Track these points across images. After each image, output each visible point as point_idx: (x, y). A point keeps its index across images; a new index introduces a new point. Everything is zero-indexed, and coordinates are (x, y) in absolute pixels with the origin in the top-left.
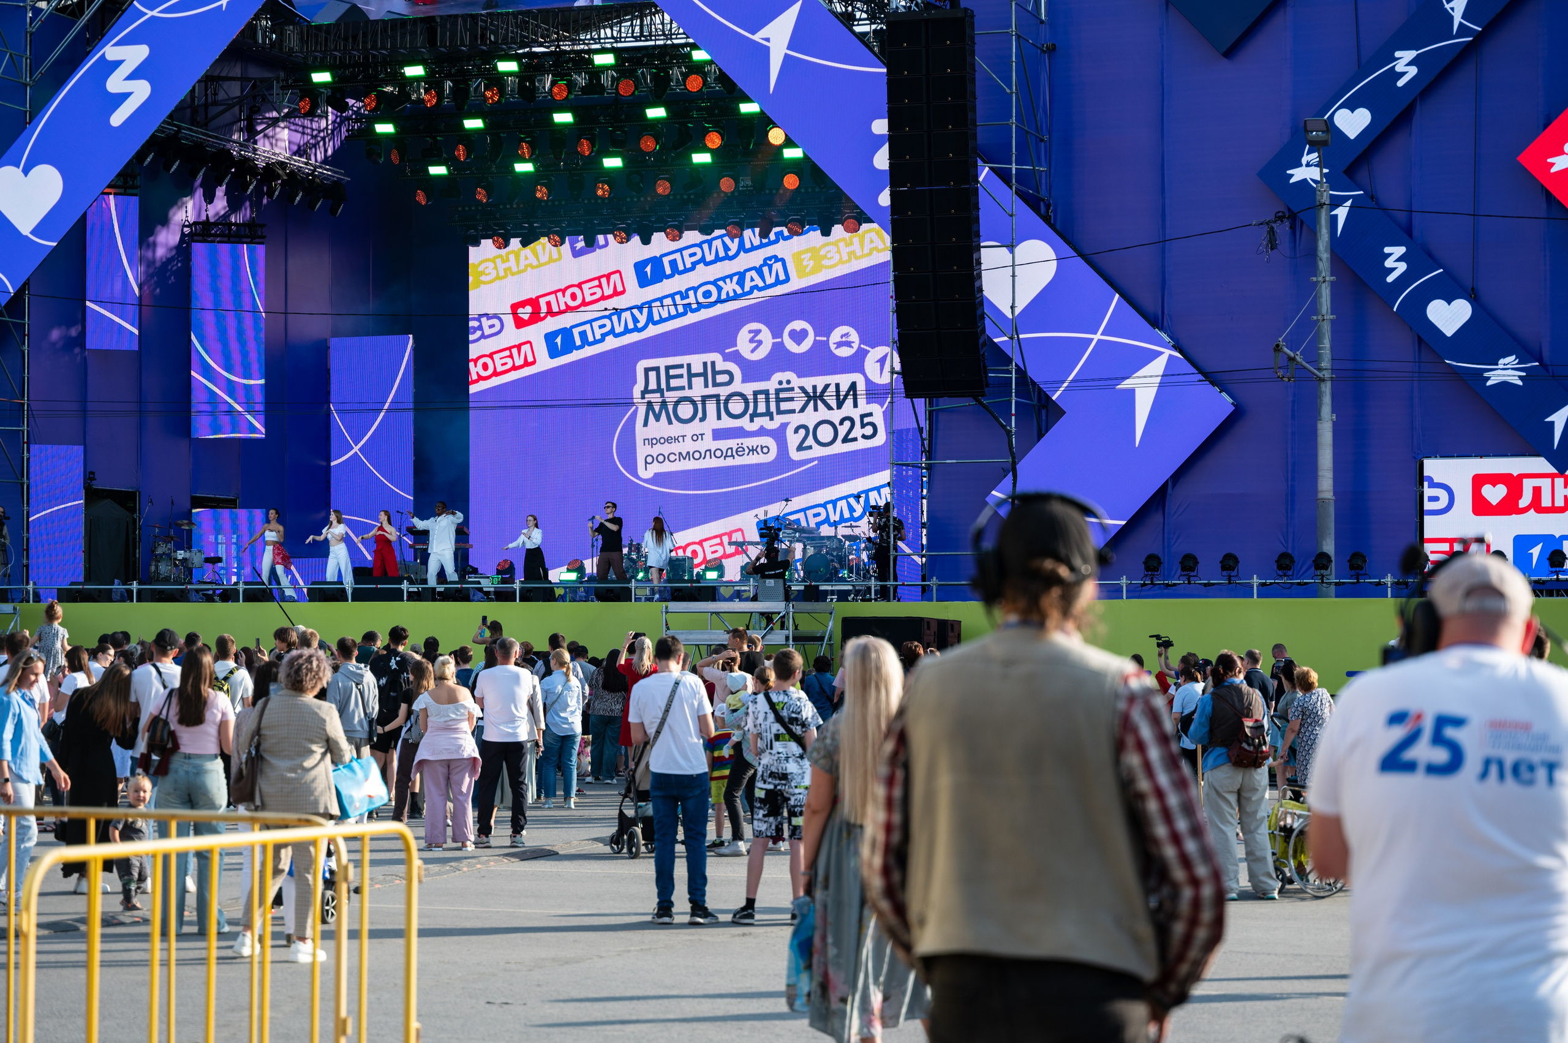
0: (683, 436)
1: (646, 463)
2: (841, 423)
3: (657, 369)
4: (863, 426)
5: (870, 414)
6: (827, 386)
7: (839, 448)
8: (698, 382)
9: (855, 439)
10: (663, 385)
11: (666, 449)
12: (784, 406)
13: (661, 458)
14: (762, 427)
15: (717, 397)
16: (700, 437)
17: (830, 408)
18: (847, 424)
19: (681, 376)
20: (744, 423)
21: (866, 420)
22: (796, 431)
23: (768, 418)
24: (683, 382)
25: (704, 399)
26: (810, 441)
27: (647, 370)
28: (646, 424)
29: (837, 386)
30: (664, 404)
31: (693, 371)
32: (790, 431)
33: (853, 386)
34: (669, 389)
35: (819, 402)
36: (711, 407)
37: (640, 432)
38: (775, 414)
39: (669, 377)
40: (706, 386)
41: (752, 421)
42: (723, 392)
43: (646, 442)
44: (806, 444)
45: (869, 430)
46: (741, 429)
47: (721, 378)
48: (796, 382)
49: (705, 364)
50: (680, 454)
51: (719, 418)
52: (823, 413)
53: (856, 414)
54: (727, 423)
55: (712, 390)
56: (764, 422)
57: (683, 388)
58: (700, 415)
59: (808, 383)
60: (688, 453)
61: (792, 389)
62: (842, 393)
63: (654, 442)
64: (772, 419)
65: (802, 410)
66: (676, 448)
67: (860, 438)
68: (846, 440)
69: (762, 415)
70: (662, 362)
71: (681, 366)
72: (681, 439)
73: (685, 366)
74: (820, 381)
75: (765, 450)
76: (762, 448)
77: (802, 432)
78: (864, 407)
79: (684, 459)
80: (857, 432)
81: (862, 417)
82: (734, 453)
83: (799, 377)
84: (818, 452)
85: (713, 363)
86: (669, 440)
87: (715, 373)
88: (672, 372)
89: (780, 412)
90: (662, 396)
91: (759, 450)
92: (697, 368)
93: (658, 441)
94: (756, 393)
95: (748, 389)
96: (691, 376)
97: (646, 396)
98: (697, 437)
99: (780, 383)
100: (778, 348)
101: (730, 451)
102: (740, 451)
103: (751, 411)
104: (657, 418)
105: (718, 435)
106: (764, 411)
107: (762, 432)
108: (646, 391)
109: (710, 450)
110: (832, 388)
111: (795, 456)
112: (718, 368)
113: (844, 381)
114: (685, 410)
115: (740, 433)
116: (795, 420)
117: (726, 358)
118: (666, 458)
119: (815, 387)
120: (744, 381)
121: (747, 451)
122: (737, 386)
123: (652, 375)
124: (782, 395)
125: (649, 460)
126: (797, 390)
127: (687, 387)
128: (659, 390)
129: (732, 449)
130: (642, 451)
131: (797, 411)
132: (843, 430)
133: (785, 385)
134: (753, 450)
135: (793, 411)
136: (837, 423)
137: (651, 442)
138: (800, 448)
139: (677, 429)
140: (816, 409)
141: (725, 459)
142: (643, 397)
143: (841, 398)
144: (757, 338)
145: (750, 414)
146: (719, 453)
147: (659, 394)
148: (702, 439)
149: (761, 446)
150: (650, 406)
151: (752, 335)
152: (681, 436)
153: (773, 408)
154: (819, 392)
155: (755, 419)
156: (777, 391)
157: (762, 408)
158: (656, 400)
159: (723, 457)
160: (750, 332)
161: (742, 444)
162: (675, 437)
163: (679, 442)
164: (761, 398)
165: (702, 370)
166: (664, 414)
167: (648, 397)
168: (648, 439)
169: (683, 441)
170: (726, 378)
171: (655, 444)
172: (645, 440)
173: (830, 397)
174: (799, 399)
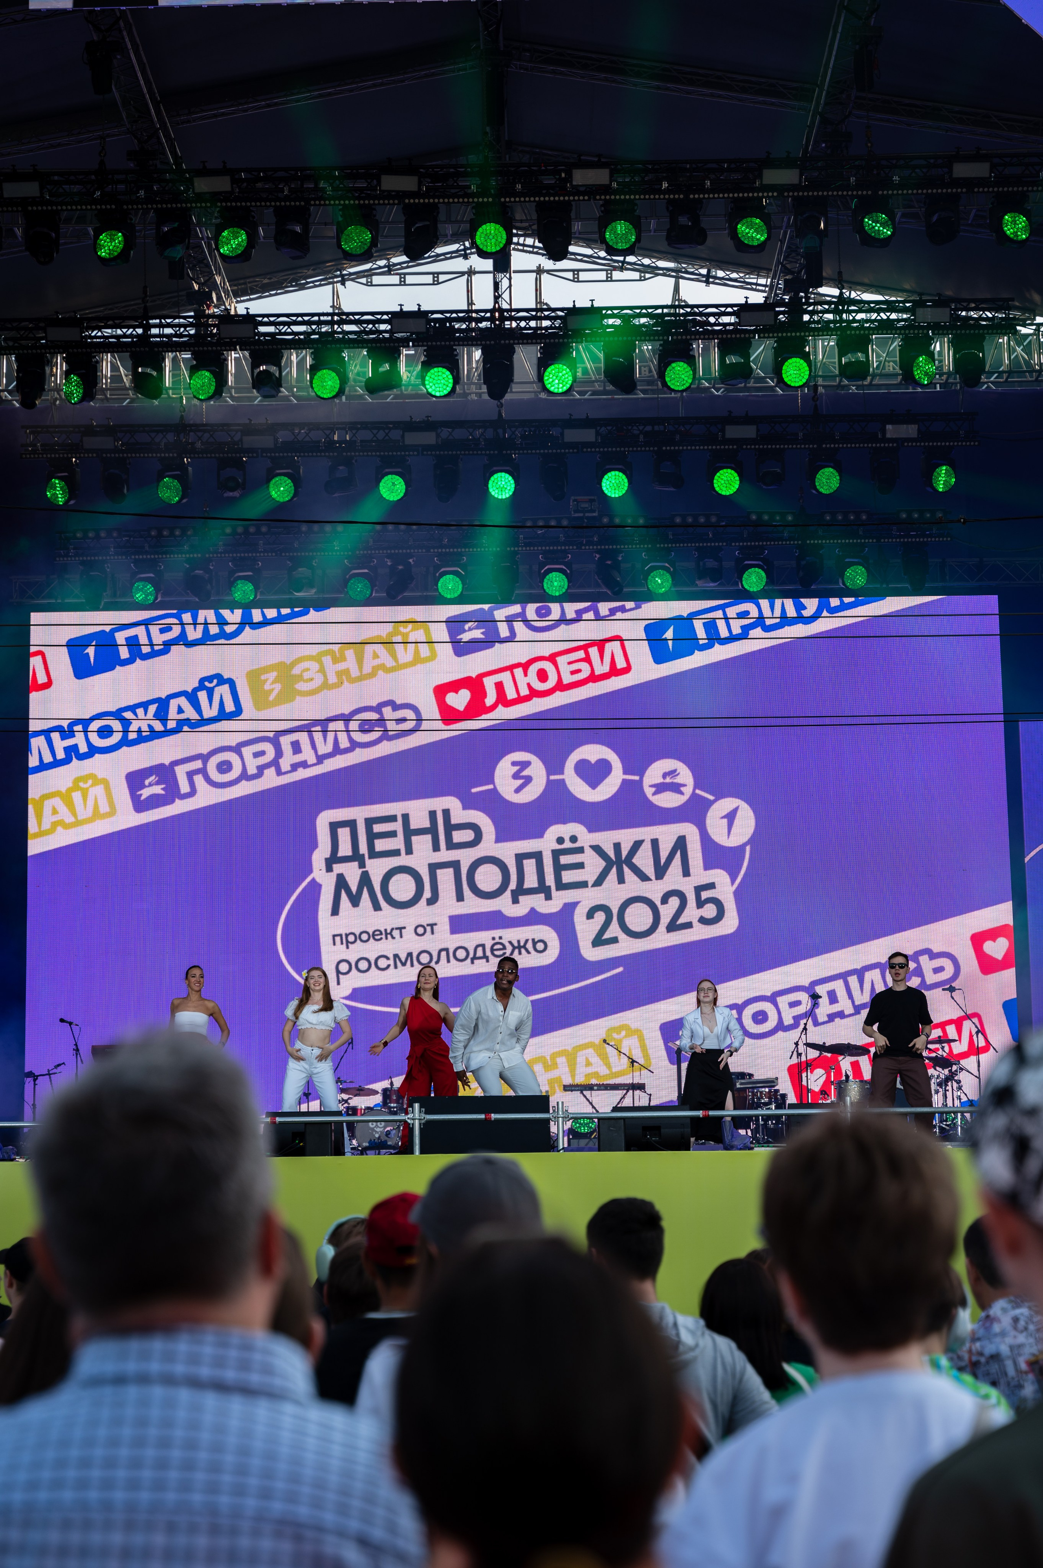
0: (401, 929)
1: (338, 972)
2: (665, 900)
3: (351, 824)
4: (700, 904)
5: (711, 886)
6: (637, 845)
7: (662, 939)
8: (422, 843)
9: (689, 925)
10: (363, 849)
11: (371, 950)
12: (568, 877)
13: (363, 965)
14: (533, 910)
15: (455, 865)
16: (429, 929)
17: (644, 877)
18: (674, 902)
19: (392, 834)
20: (504, 904)
21: (705, 895)
22: (590, 915)
23: (542, 896)
24: (398, 843)
25: (433, 868)
26: (614, 930)
27: (334, 827)
28: (335, 911)
30: (365, 879)
31: (413, 826)
32: (580, 915)
33: (681, 844)
34: (373, 854)
35: (626, 869)
36: (446, 877)
37: (327, 926)
38: (553, 888)
39: (372, 837)
40: (436, 848)
41: (515, 901)
42: (466, 857)
43: (338, 939)
44: (607, 935)
45: (710, 911)
46: (498, 914)
47: (459, 836)
48: (586, 838)
49: (433, 814)
50: (396, 956)
51: (460, 897)
52: (633, 886)
53: (687, 887)
54: (473, 905)
55: (445, 855)
56: (537, 902)
57: (396, 853)
58: (427, 894)
59: (606, 839)
60: (410, 955)
61: (581, 850)
62: (664, 855)
63: (351, 938)
64: (548, 897)
65: (599, 882)
66: (387, 947)
67: (695, 923)
68: (673, 927)
69: (531, 891)
70: (359, 813)
71: (392, 819)
72: (396, 933)
73: (400, 819)
74: (626, 837)
75: (540, 946)
76: (534, 943)
77: (600, 917)
78: (700, 875)
79: (404, 964)
80: (691, 913)
81: (699, 889)
82: (488, 953)
83: (590, 830)
84: (627, 947)
85: (446, 813)
86: (376, 935)
87: (450, 828)
88: (378, 828)
89: (561, 886)
90: (362, 865)
91: (530, 946)
92: (419, 821)
93: (358, 938)
94: (520, 858)
95: (508, 851)
96: (409, 833)
97: (335, 866)
98: (421, 930)
101: (480, 950)
102: (498, 949)
103: (513, 885)
104: (355, 901)
105: (459, 924)
106: (536, 885)
107: (533, 918)
108: (332, 861)
109: (447, 950)
110: (646, 849)
111: (591, 954)
112: (454, 821)
113: (667, 835)
114: (403, 887)
115: (496, 920)
116: (587, 898)
117: (468, 803)
118: (374, 964)
119: (617, 847)
120: (498, 840)
121: (509, 948)
122: (489, 846)
123: (344, 834)
124: (564, 860)
125: (344, 967)
126: (588, 851)
127: (403, 852)
128: (356, 857)
129: (483, 946)
130: (330, 954)
131: (590, 884)
132: (667, 912)
133: (567, 845)
134: (519, 947)
135: (583, 885)
136: (658, 903)
137: (346, 939)
138: (598, 941)
139: (388, 917)
140: (621, 880)
141: (472, 963)
142: (329, 869)
143: (663, 861)
144: (525, 773)
145: (512, 891)
146: (461, 954)
147: (356, 864)
148: (433, 933)
149: (533, 940)
150: (341, 883)
151: (516, 768)
152: (397, 929)
153: (550, 880)
154: (624, 853)
155: (521, 898)
156: (556, 854)
157: (531, 881)
158: (352, 873)
159: (469, 960)
160: (514, 764)
161: (500, 938)
162: (386, 930)
163: (393, 938)
164: (530, 865)
165: (427, 824)
166: (365, 894)
167: (338, 868)
168: (341, 935)
169: (401, 937)
170: (467, 836)
171: (352, 943)
172: (334, 936)
173: (644, 860)
174: (594, 865)
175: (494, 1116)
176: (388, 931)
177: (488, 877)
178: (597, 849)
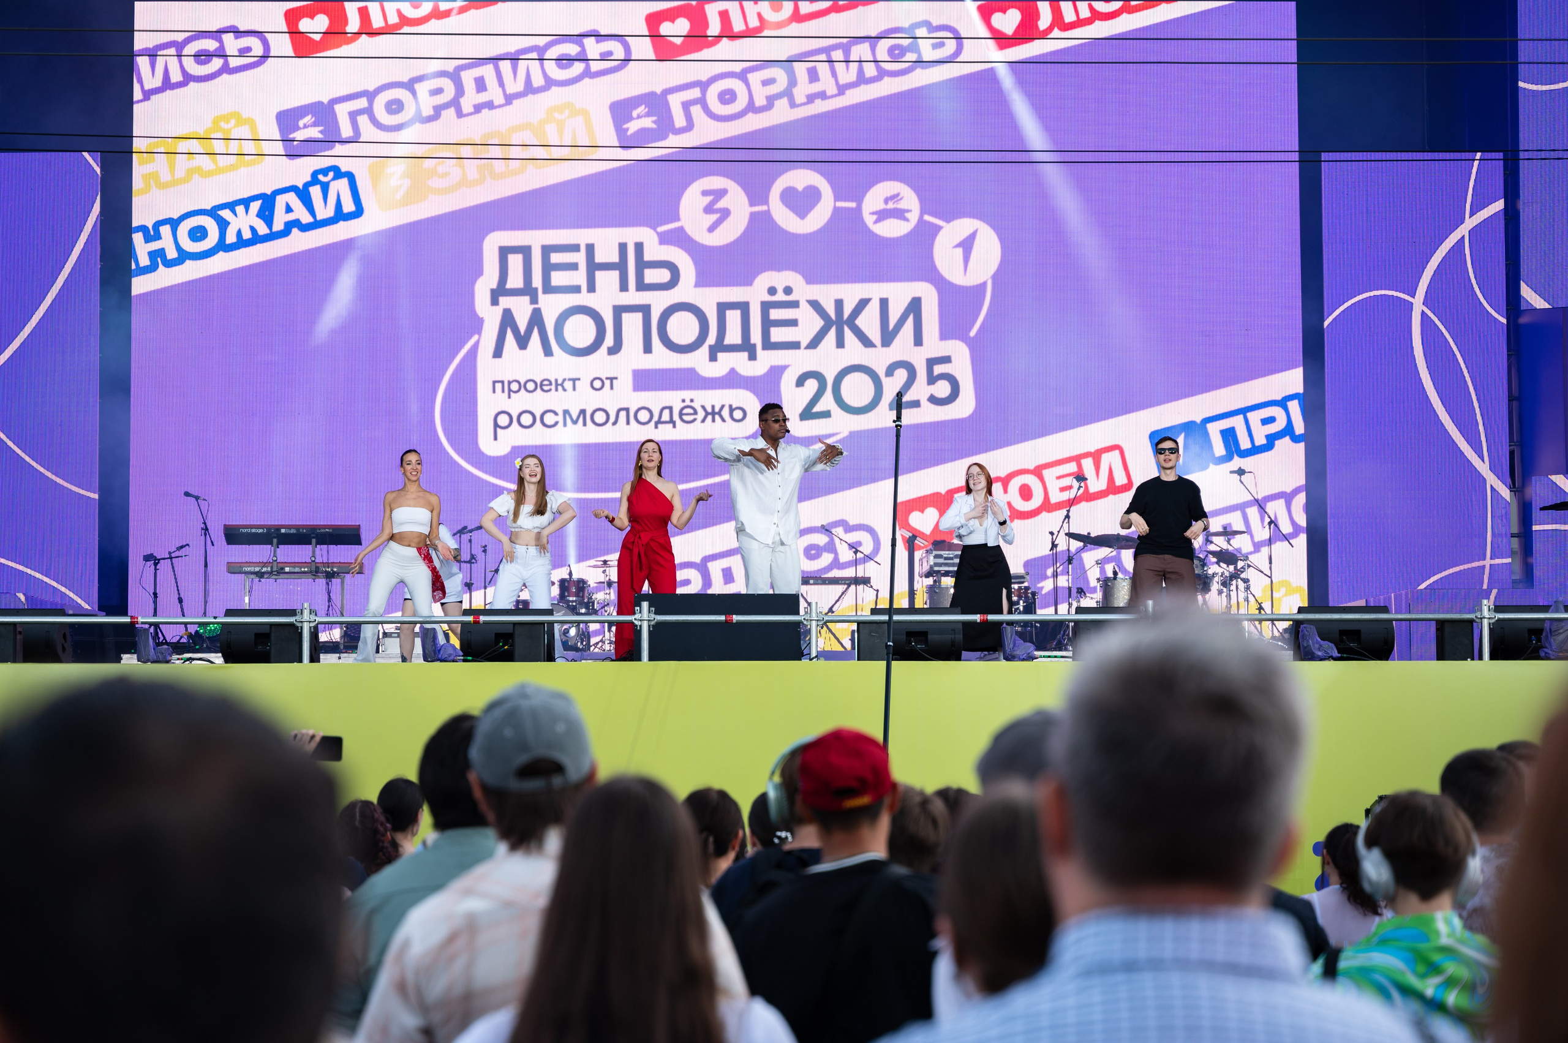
0: (574, 380)
1: (496, 425)
2: (890, 372)
3: (525, 251)
4: (932, 380)
5: (947, 360)
6: (863, 303)
7: (883, 418)
8: (607, 280)
9: (915, 404)
10: (537, 282)
11: (538, 402)
12: (778, 334)
13: (526, 420)
14: (733, 371)
15: (645, 310)
16: (607, 383)
17: (867, 342)
18: (901, 375)
19: (574, 267)
20: (698, 361)
21: (938, 369)
22: (800, 382)
23: (745, 355)
24: (579, 277)
25: (619, 311)
26: (827, 402)
27: (504, 252)
28: (498, 353)
29: (884, 303)
30: (536, 319)
31: (599, 259)
32: (788, 381)
33: (915, 307)
34: (548, 289)
36: (632, 323)
37: (487, 369)
38: (759, 346)
39: (548, 268)
40: (624, 287)
41: (713, 358)
42: (659, 302)
43: (498, 386)
44: (818, 408)
45: (942, 389)
46: (691, 372)
47: (652, 276)
48: (803, 291)
49: (623, 247)
50: (566, 412)
51: (648, 349)
52: (854, 352)
53: (919, 358)
54: (662, 359)
55: (633, 297)
56: (738, 361)
57: (576, 289)
58: (609, 341)
59: (827, 294)
60: (583, 412)
61: (795, 304)
62: (894, 318)
63: (514, 386)
64: (753, 357)
65: (814, 344)
66: (557, 401)
67: (924, 403)
69: (732, 348)
70: (536, 239)
71: (575, 248)
72: (568, 385)
73: (583, 248)
74: (851, 293)
75: (738, 414)
76: (732, 410)
77: (812, 385)
79: (575, 422)
80: (920, 390)
81: (931, 363)
82: (676, 417)
83: (809, 282)
84: (841, 423)
85: (639, 247)
86: (543, 386)
87: (642, 265)
88: (556, 258)
89: (768, 345)
90: (534, 300)
91: (725, 413)
92: (607, 253)
93: (523, 386)
94: (723, 308)
95: (708, 299)
96: (593, 267)
97: (502, 300)
98: (599, 384)
99: (772, 291)
100: (761, 223)
101: (666, 413)
102: (688, 413)
103: (712, 339)
104: (523, 342)
105: (644, 380)
106: (739, 341)
107: (732, 380)
108: (499, 292)
109: (627, 410)
110: (873, 309)
112: (647, 257)
113: (900, 294)
114: (580, 331)
115: (688, 379)
116: (799, 362)
117: (665, 239)
118: (539, 419)
119: (839, 304)
120: (698, 285)
121: (701, 414)
122: (686, 291)
123: (515, 262)
124: (775, 314)
125: (503, 420)
126: (804, 305)
127: (584, 288)
128: (528, 290)
129: (671, 408)
130: (488, 403)
131: (803, 346)
132: (892, 386)
133: (780, 296)
134: (713, 414)
135: (795, 345)
136: (881, 372)
137: (508, 387)
138: (807, 414)
139: (561, 365)
140: (840, 344)
141: (656, 427)
142: (495, 302)
143: (891, 326)
144: (721, 204)
145: (710, 347)
146: (643, 416)
147: (527, 299)
148: (612, 388)
149: (730, 406)
150: (508, 319)
151: (709, 199)
152: (569, 380)
153: (756, 337)
154: (847, 312)
155: (720, 355)
156: (766, 307)
157: (733, 336)
158: (521, 309)
159: (652, 424)
160: (705, 193)
161: (692, 401)
162: (556, 380)
163: (565, 390)
164: (733, 318)
165: (615, 258)
166: (535, 336)
167: (505, 302)
168: (502, 382)
169: (574, 389)
170: (664, 275)
171: (515, 392)
172: (494, 382)
173: (869, 322)
174: (809, 324)
175: (736, 618)
176: (560, 382)
177: (683, 328)
178: (815, 305)
